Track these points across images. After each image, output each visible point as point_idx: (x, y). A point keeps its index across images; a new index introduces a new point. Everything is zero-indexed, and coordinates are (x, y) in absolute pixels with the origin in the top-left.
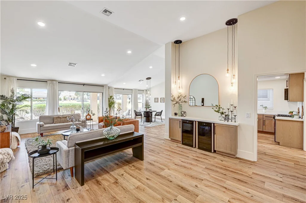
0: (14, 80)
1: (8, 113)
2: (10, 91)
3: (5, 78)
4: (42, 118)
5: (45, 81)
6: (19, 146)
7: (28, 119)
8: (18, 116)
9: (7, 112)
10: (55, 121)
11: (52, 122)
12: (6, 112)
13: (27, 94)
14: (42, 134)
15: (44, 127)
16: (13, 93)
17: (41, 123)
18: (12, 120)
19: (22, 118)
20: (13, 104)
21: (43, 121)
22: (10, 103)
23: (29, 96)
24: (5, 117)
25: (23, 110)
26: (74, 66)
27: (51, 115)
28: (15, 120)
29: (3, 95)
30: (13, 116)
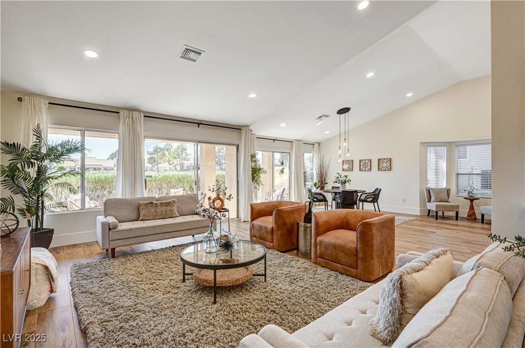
0: (42, 105)
1: (27, 190)
2: (32, 132)
3: (20, 99)
4: (110, 206)
5: (114, 111)
6: (53, 295)
7: (74, 207)
8: (51, 199)
9: (25, 187)
10: (142, 213)
11: (134, 216)
12: (22, 188)
13: (74, 141)
14: (113, 250)
15: (118, 229)
16: (39, 137)
17: (111, 220)
18: (37, 209)
19: (60, 204)
20: (38, 167)
21: (114, 214)
22: (31, 163)
23: (79, 145)
24: (20, 201)
25: (63, 185)
26: (195, 61)
27: (128, 197)
28: (45, 210)
29: (14, 143)
30: (38, 198)
